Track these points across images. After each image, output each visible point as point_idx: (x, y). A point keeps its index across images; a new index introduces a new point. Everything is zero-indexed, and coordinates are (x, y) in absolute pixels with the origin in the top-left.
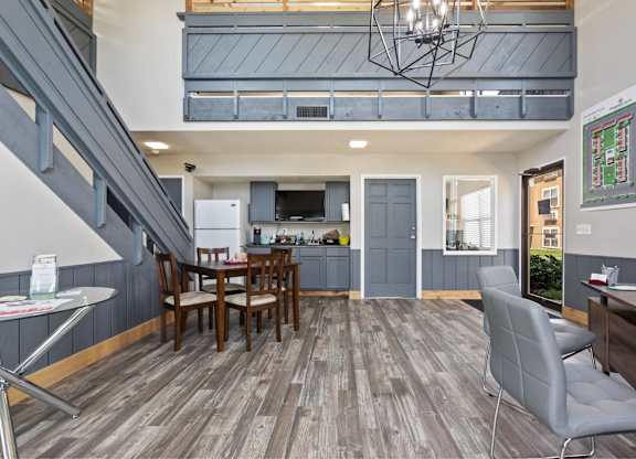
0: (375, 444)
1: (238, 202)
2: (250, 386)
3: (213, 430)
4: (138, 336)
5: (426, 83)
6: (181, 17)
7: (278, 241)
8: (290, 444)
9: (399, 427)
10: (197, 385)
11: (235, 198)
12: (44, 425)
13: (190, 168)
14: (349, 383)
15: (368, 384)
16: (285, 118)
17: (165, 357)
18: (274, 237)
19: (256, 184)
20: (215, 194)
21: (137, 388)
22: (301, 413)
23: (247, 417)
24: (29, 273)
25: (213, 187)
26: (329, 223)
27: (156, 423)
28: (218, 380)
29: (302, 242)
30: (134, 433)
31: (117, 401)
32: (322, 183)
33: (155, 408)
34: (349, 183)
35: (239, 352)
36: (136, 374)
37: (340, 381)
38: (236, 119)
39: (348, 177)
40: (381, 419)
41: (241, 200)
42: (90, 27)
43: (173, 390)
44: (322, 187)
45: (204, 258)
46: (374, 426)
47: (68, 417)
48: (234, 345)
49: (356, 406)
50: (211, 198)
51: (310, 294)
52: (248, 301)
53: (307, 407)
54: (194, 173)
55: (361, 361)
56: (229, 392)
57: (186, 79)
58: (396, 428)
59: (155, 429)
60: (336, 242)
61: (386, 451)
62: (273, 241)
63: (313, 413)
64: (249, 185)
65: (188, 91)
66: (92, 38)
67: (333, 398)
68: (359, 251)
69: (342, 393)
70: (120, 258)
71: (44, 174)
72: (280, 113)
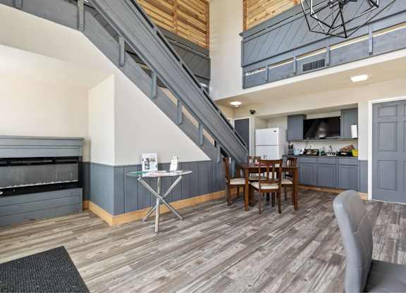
0: (285, 279)
1: (277, 129)
2: (247, 230)
3: (218, 241)
4: (218, 197)
5: (344, 35)
6: (241, 35)
7: (305, 153)
8: (243, 259)
9: (310, 279)
10: (226, 222)
11: (277, 127)
12: (173, 220)
13: (253, 112)
14: (301, 246)
15: (314, 250)
16: (295, 74)
17: (223, 207)
18: (303, 150)
19: (291, 117)
20: (269, 125)
21: (205, 217)
22: (260, 249)
23: (235, 241)
24: (170, 164)
25: (267, 122)
26: (344, 140)
27: (201, 231)
28: (235, 223)
29: (324, 154)
30: (193, 231)
31: (196, 219)
32: (338, 110)
33: (205, 226)
34: (357, 109)
35: (255, 213)
36: (208, 211)
37: (296, 243)
38: (267, 82)
39: (357, 104)
40: (303, 270)
41: (279, 127)
42: (208, 56)
43: (217, 221)
44: (338, 114)
45: (251, 161)
46: (294, 272)
47: (179, 219)
48: (255, 209)
49: (293, 258)
50: (267, 127)
51: (326, 190)
52: (260, 186)
53: (265, 248)
54: (255, 115)
55: (323, 237)
56: (236, 229)
57: (243, 67)
58: (307, 278)
59: (199, 232)
60: (350, 154)
61: (288, 285)
62: (302, 153)
63: (265, 252)
64: (286, 118)
65: (244, 73)
66: (209, 60)
67: (284, 249)
68: (367, 162)
69: (292, 249)
70: (209, 159)
71: (180, 125)
72: (291, 72)
